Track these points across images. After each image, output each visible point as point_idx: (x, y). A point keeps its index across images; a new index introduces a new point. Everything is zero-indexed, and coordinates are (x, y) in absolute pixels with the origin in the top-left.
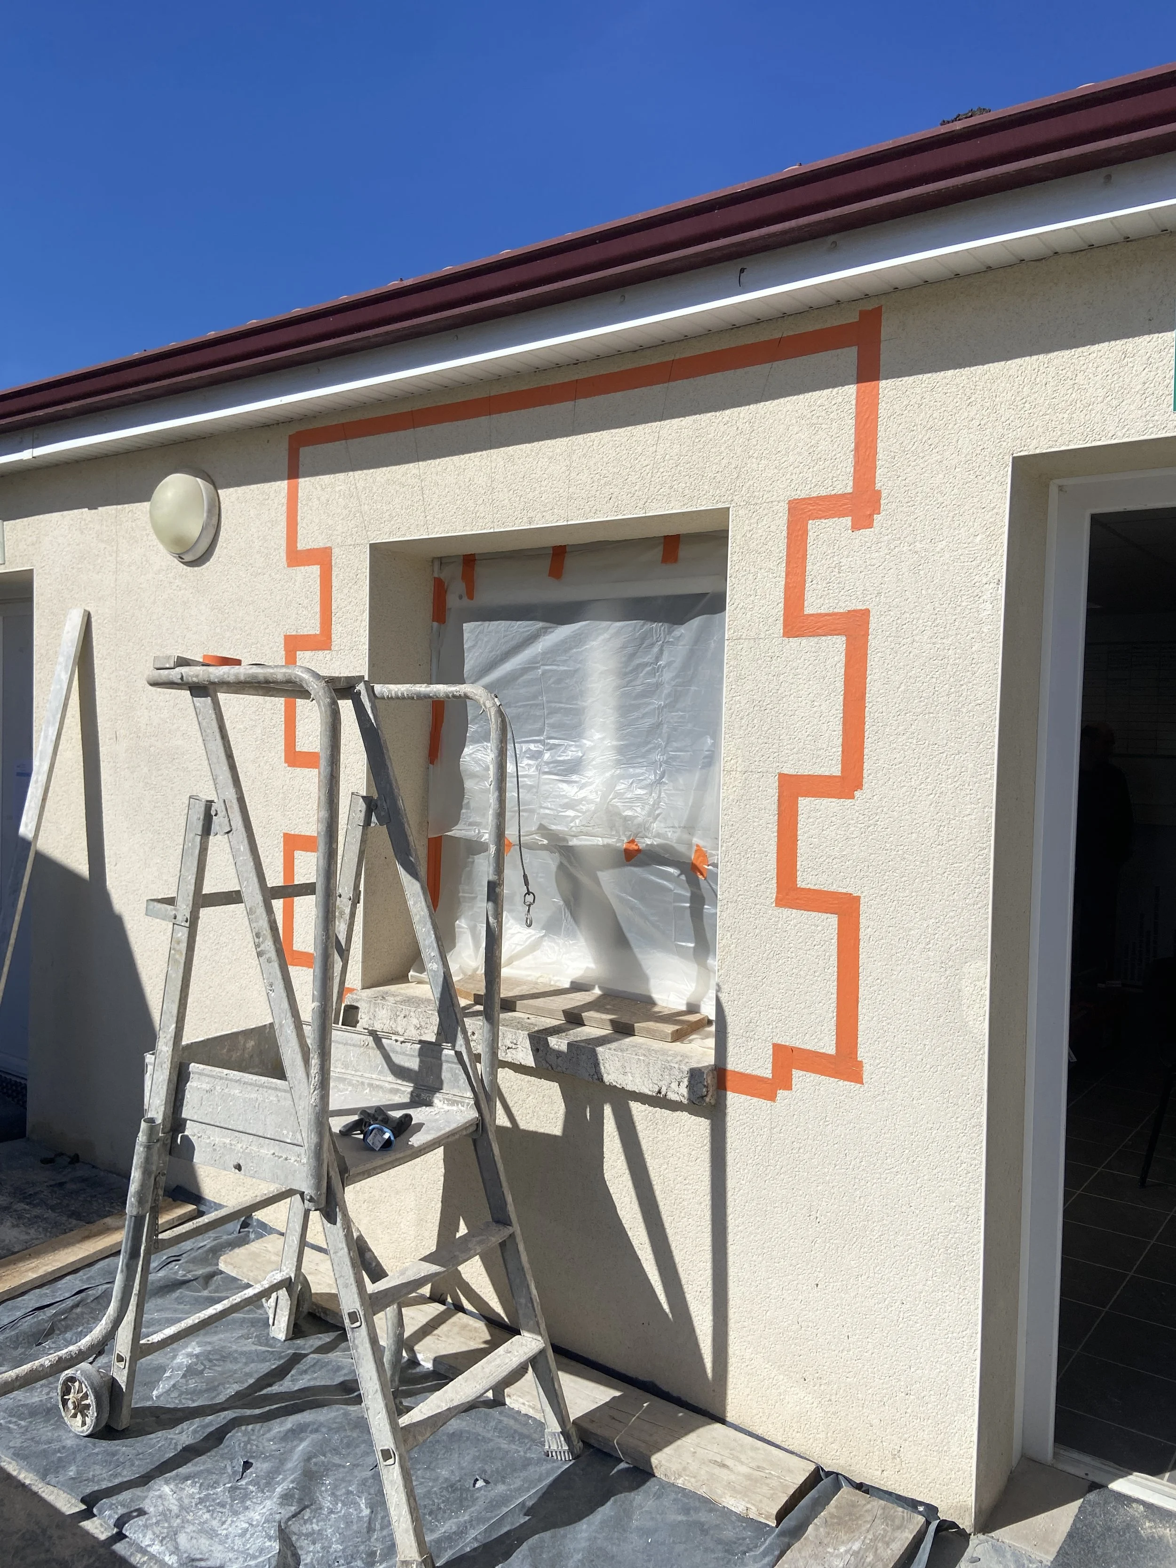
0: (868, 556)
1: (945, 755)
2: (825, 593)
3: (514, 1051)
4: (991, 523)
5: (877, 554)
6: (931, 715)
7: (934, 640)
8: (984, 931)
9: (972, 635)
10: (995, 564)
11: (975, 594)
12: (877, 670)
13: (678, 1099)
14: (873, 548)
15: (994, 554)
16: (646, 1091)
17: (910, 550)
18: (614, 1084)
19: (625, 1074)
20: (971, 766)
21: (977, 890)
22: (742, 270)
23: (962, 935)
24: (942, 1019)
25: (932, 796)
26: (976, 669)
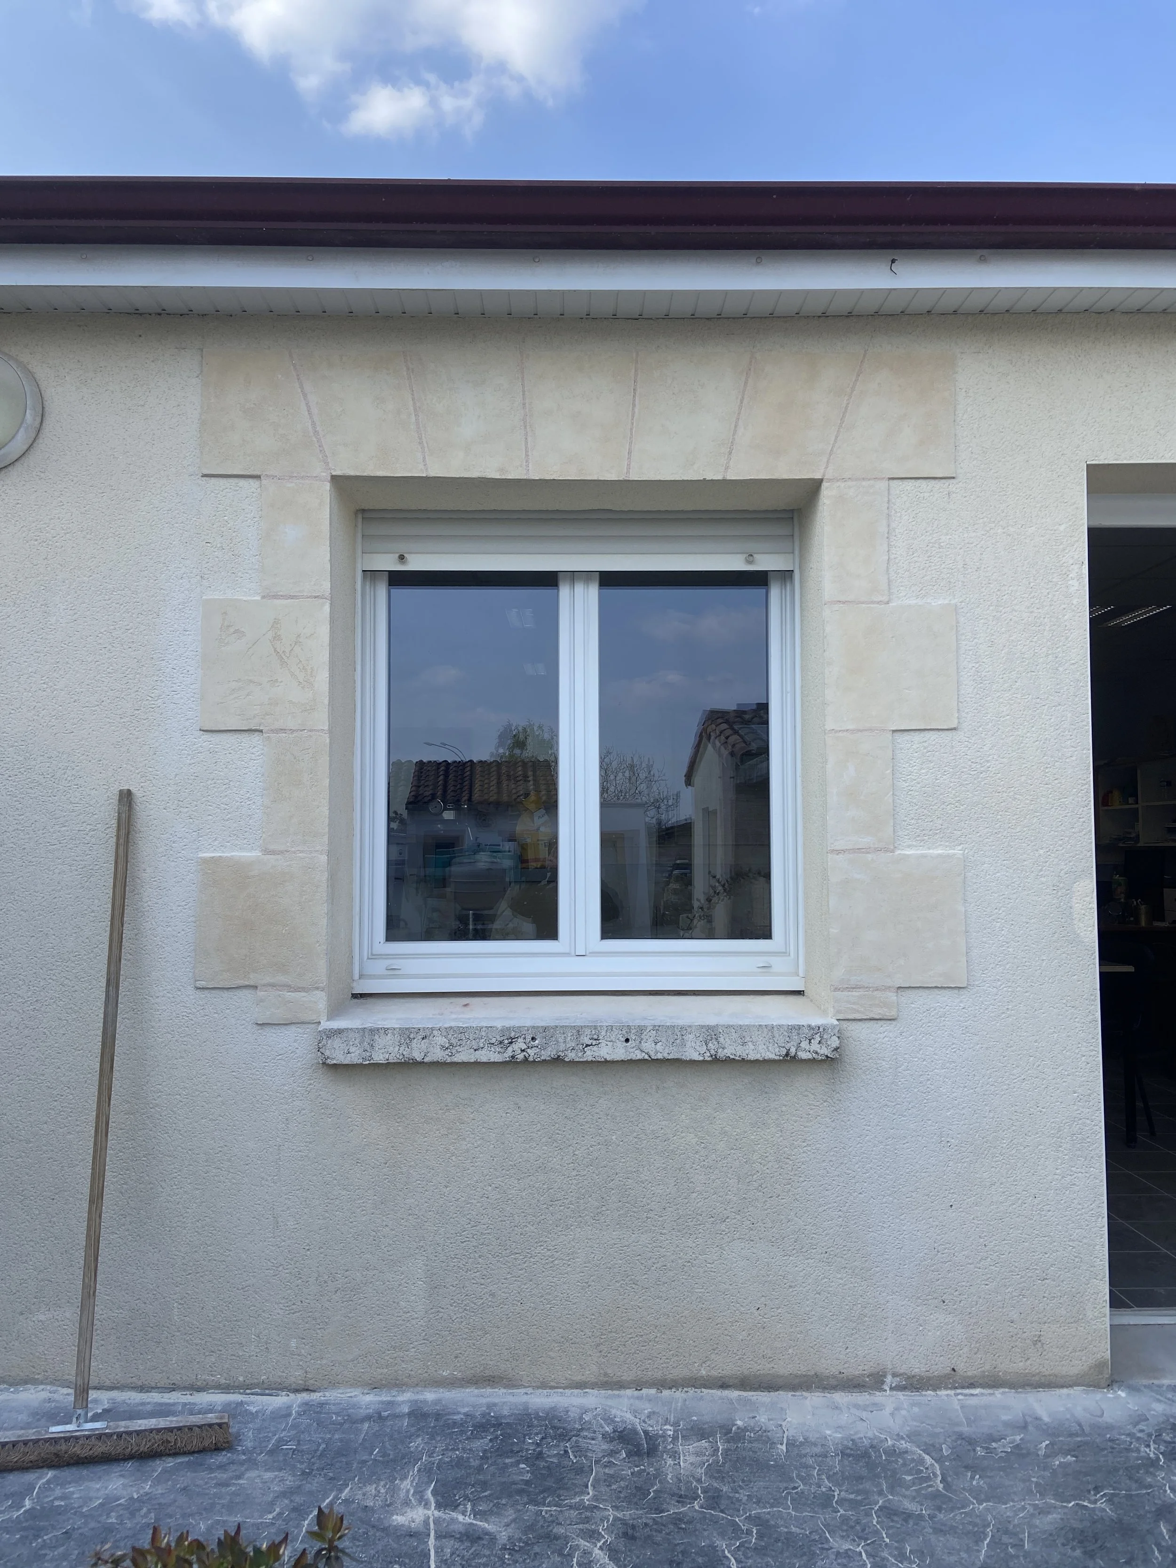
0: (966, 535)
1: (1046, 707)
2: (927, 565)
3: (595, 1048)
4: (1072, 515)
5: (974, 534)
6: (1033, 674)
7: (1031, 610)
8: (1089, 854)
9: (1063, 606)
10: (1078, 549)
11: (1064, 572)
12: (982, 635)
13: (810, 1057)
14: (970, 529)
15: (1077, 541)
16: (771, 1056)
17: (1004, 533)
18: (732, 1057)
19: (744, 1044)
20: (1069, 715)
21: (1081, 820)
22: (893, 261)
23: (1070, 859)
24: (1056, 935)
25: (1037, 743)
26: (1069, 634)
